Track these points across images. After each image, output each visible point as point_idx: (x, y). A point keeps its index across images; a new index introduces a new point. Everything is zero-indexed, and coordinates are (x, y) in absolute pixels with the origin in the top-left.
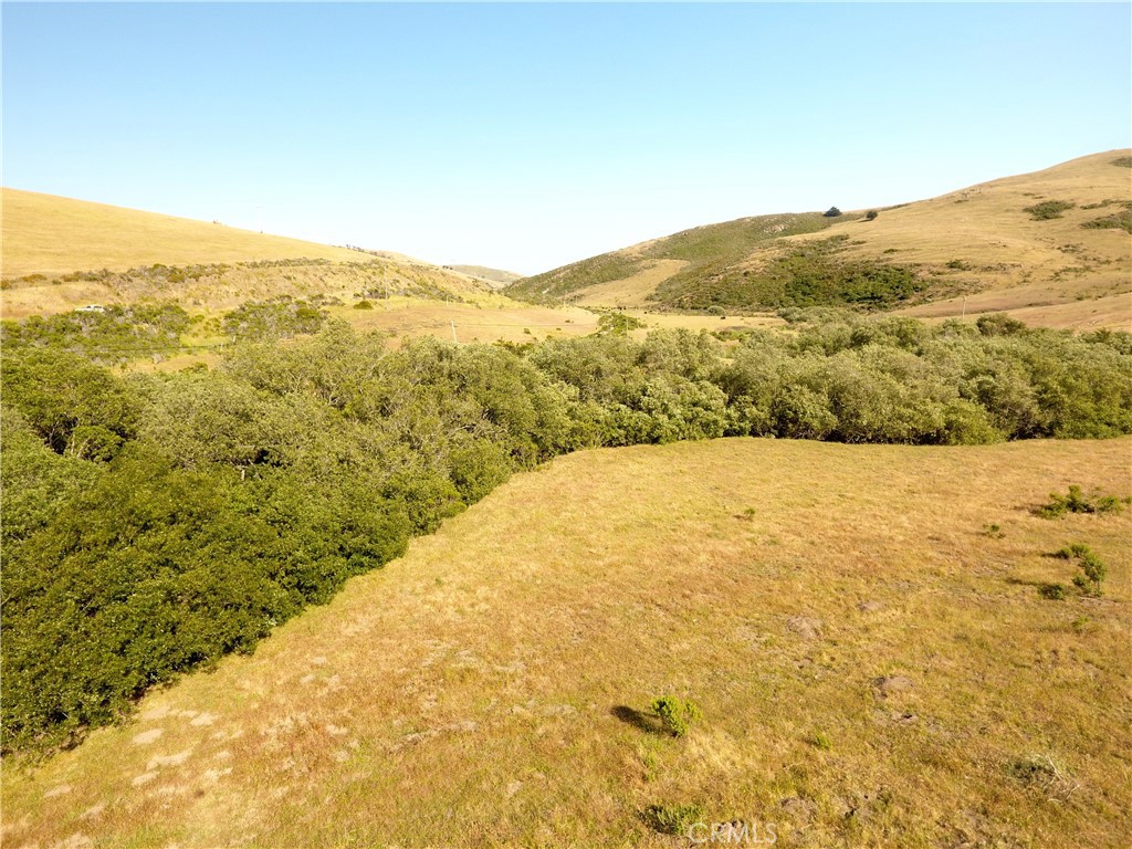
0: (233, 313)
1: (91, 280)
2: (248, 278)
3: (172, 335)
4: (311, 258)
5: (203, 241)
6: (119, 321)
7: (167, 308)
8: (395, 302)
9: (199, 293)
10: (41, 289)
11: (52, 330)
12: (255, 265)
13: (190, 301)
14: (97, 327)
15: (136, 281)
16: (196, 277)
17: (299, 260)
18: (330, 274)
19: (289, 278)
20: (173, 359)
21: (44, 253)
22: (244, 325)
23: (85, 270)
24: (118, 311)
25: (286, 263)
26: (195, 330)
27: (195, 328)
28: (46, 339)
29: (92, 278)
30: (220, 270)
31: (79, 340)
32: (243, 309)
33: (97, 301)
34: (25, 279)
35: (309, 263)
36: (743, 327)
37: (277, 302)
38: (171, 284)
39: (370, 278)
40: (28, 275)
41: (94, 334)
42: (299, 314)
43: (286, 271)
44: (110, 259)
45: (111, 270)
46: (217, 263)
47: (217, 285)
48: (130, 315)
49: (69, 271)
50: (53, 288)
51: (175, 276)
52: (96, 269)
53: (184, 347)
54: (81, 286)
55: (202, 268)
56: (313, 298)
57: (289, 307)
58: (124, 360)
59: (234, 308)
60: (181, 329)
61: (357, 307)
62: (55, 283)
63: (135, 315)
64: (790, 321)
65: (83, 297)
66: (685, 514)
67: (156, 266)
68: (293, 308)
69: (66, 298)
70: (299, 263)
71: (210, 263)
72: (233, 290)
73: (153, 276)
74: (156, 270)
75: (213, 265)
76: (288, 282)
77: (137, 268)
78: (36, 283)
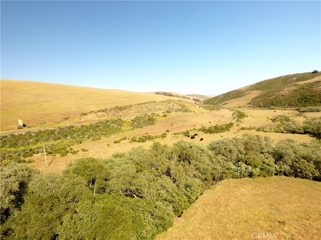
0: (133, 120)
1: (103, 112)
2: (137, 108)
3: (119, 127)
4: (152, 101)
5: (127, 98)
6: (108, 124)
7: (118, 120)
8: (173, 114)
9: (126, 113)
10: (93, 115)
11: (94, 127)
12: (139, 104)
13: (124, 115)
14: (103, 126)
15: (112, 111)
16: (125, 109)
17: (149, 102)
18: (157, 105)
19: (147, 107)
20: (119, 134)
21: (94, 104)
22: (135, 123)
23: (102, 109)
24: (108, 121)
25: (146, 103)
26: (124, 125)
27: (124, 124)
28: (93, 129)
29: (103, 111)
30: (131, 106)
31: (100, 129)
32: (136, 119)
33: (104, 117)
34: (90, 112)
35: (152, 102)
36: (282, 116)
37: (143, 116)
38: (119, 111)
39: (167, 105)
40: (90, 111)
41: (103, 127)
42: (149, 119)
43: (146, 105)
44: (107, 105)
45: (107, 108)
46: (130, 104)
47: (130, 110)
48: (110, 122)
49: (98, 109)
50: (95, 114)
51: (121, 109)
52: (104, 108)
53: (122, 130)
54: (100, 113)
55: (127, 106)
56: (152, 114)
57: (146, 117)
58: (109, 135)
59: (133, 118)
60: (120, 125)
61: (163, 116)
62: (96, 113)
63: (112, 122)
64: (300, 112)
65: (101, 116)
66: (260, 218)
67: (117, 107)
68: (147, 118)
69: (97, 116)
71: (128, 104)
72: (133, 111)
73: (116, 109)
74: (117, 108)
75: (129, 105)
76: (146, 108)
77: (112, 107)
78: (92, 113)
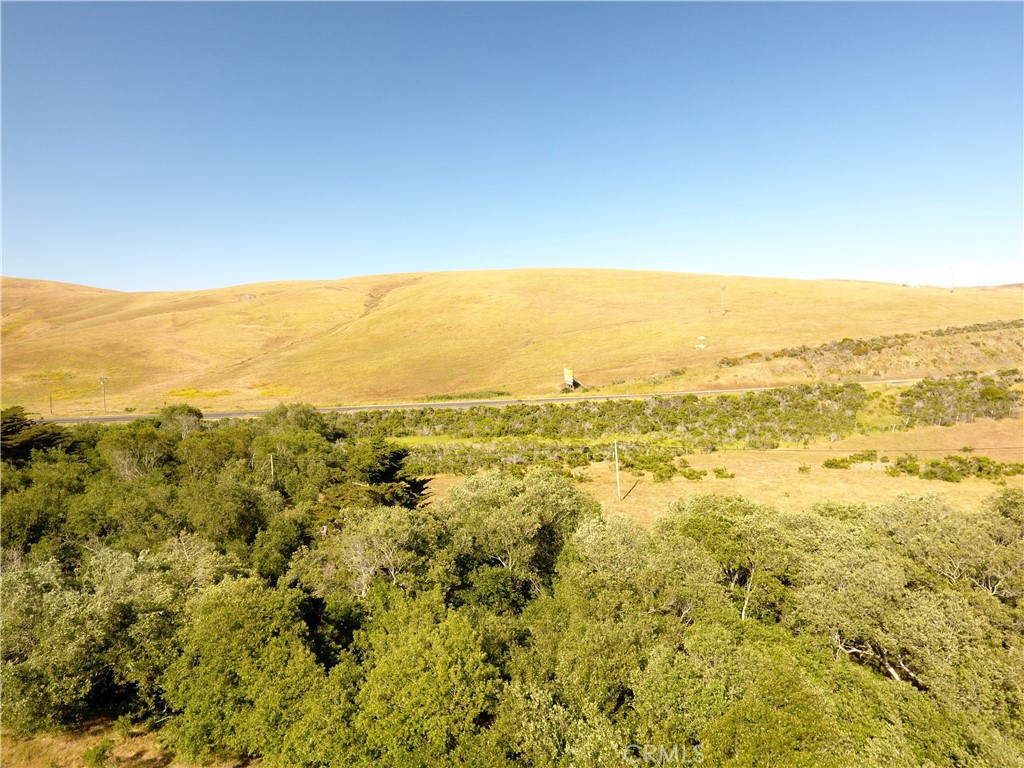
0: (910, 391)
1: (792, 356)
2: (931, 346)
3: (849, 413)
4: (1007, 319)
5: (890, 308)
6: (808, 397)
7: (847, 386)
9: (880, 364)
10: (758, 365)
11: (760, 404)
12: (940, 333)
13: (871, 372)
14: (791, 403)
15: (827, 354)
16: (879, 350)
17: (991, 324)
19: (977, 345)
20: (847, 439)
21: (763, 332)
22: (919, 404)
23: (789, 347)
24: (807, 390)
25: (976, 328)
26: (870, 407)
27: (871, 405)
28: (754, 412)
29: (793, 354)
30: (903, 340)
31: (777, 414)
32: (921, 387)
33: (797, 376)
34: (748, 357)
35: (1005, 325)
37: (959, 378)
38: (855, 357)
40: (750, 353)
41: (788, 408)
42: (983, 394)
43: (975, 337)
44: (809, 335)
45: (808, 346)
46: (900, 333)
47: (898, 356)
48: (817, 393)
49: (778, 348)
50: (765, 363)
51: (860, 349)
52: (796, 346)
53: (859, 425)
54: (784, 362)
55: (886, 339)
56: (1004, 374)
57: (973, 384)
58: (807, 436)
59: (910, 383)
60: (856, 407)
62: (767, 359)
63: (821, 393)
65: (785, 371)
67: (845, 340)
68: (977, 387)
69: (773, 372)
70: (992, 327)
71: (893, 333)
72: (913, 360)
73: (841, 350)
74: (845, 344)
75: (897, 336)
76: (975, 350)
77: (828, 343)
78: (755, 360)
